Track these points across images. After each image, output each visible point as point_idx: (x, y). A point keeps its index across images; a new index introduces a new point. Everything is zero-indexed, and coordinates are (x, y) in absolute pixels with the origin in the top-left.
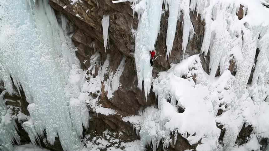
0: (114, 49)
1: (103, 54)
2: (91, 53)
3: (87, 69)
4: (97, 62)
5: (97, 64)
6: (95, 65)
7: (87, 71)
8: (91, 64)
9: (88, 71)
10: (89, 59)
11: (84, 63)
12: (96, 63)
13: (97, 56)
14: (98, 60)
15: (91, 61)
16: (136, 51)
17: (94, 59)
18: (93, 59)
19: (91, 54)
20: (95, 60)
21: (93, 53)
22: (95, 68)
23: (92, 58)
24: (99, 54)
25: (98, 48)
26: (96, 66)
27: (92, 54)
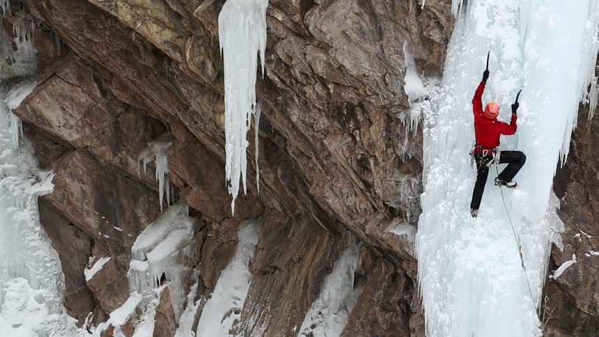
0: (290, 194)
1: (215, 226)
2: (140, 212)
3: (106, 317)
4: (176, 272)
5: (174, 284)
6: (159, 290)
7: (103, 326)
8: (132, 286)
9: (111, 328)
10: (120, 251)
11: (89, 274)
12: (163, 278)
13: (174, 233)
14: (179, 258)
15: (135, 264)
16: (425, 219)
17: (157, 255)
18: (150, 251)
19: (136, 218)
20: (162, 261)
21: (154, 215)
22: (159, 315)
23: (140, 243)
24: (189, 224)
25: (186, 185)
26: (165, 295)
27: (143, 220)
